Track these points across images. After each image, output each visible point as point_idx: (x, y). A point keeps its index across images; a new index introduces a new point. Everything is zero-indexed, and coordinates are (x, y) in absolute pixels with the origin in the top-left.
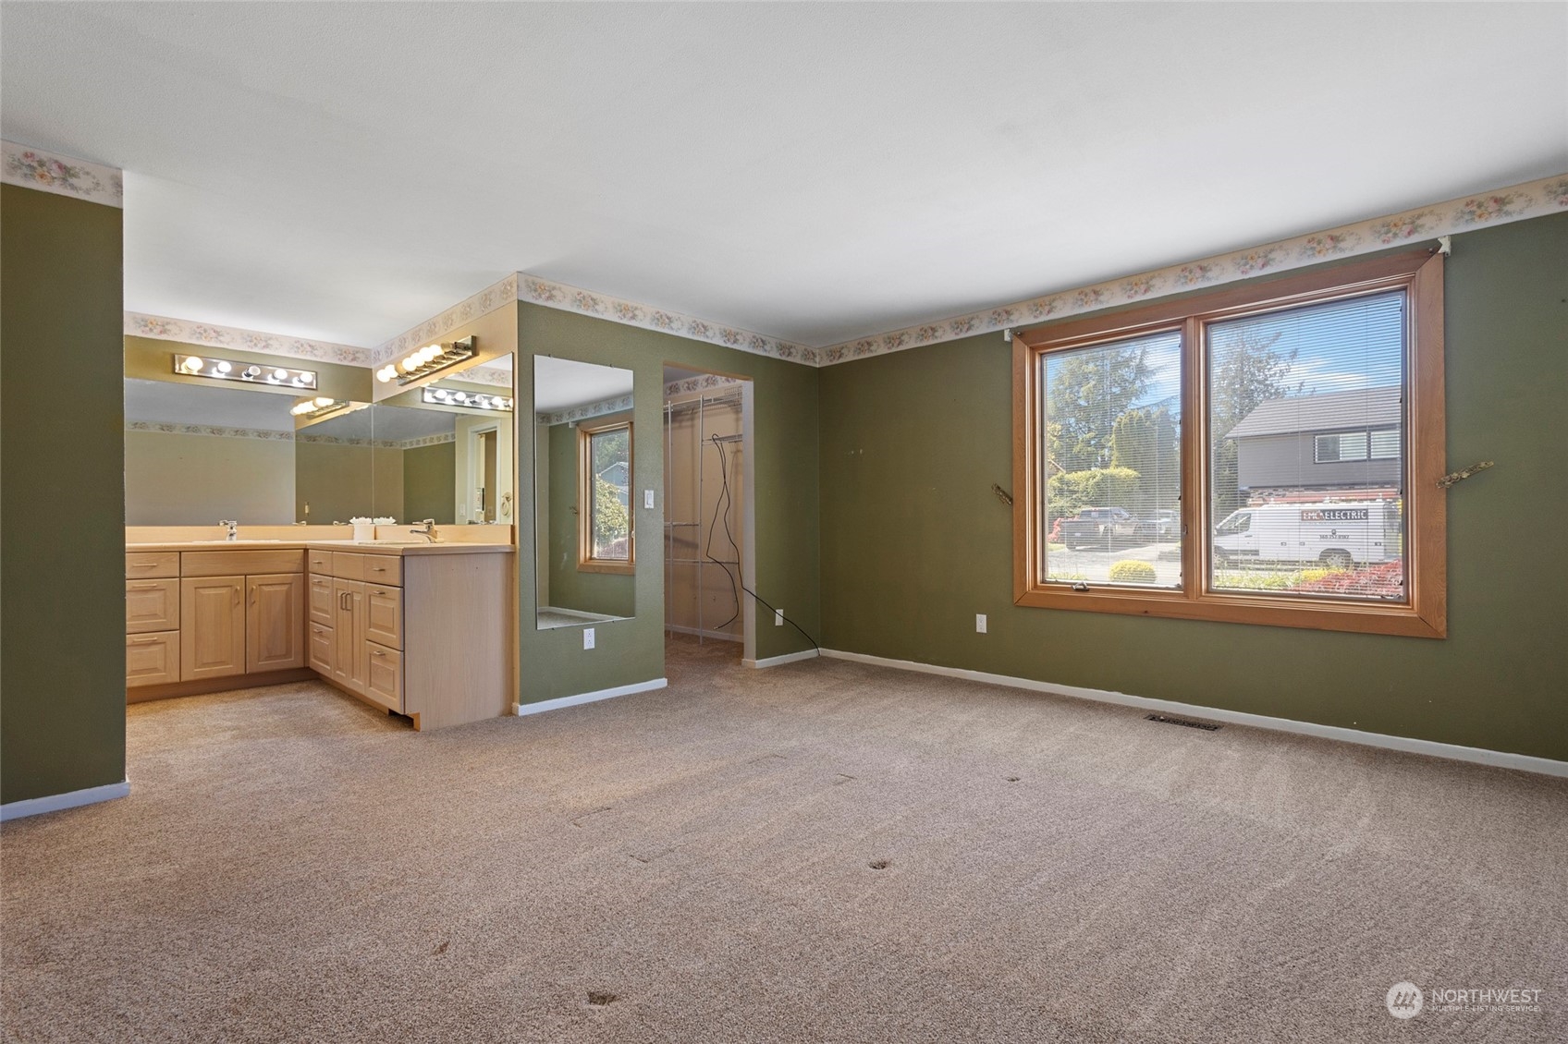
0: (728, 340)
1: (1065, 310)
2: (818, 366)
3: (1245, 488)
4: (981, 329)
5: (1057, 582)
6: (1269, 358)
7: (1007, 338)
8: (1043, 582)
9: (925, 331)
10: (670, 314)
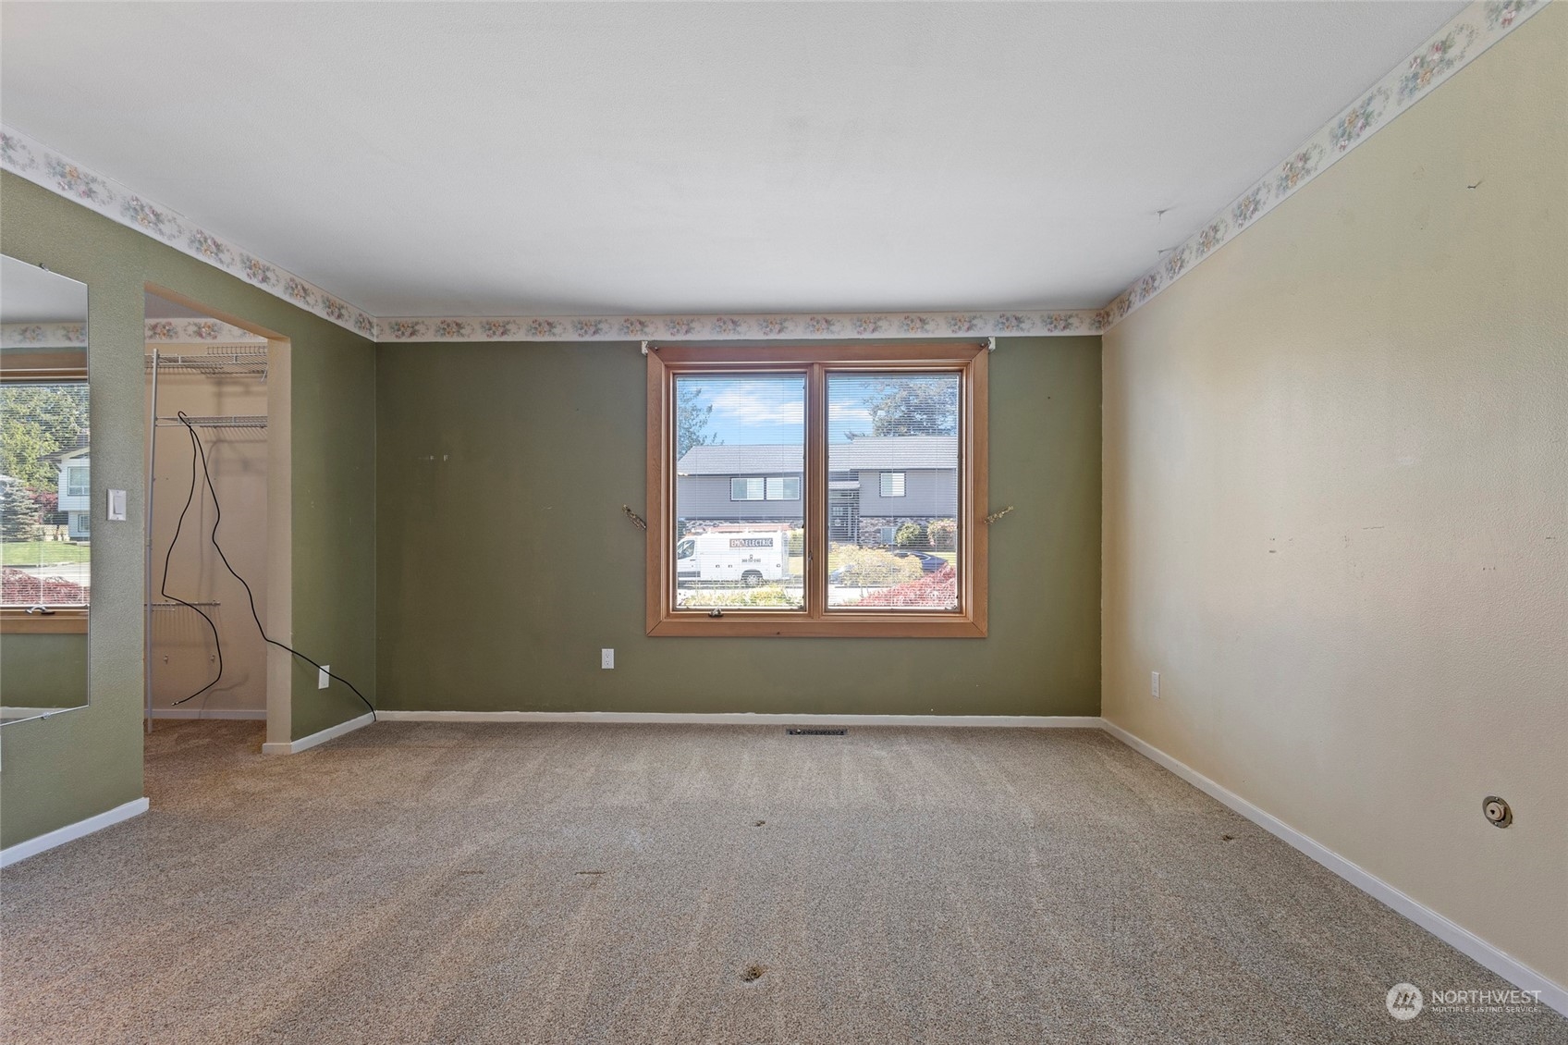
0: (254, 275)
1: (703, 333)
2: (375, 341)
3: (683, 519)
4: (611, 335)
5: (688, 609)
6: (693, 410)
7: (644, 350)
8: (673, 610)
9: (540, 325)
10: (159, 209)
